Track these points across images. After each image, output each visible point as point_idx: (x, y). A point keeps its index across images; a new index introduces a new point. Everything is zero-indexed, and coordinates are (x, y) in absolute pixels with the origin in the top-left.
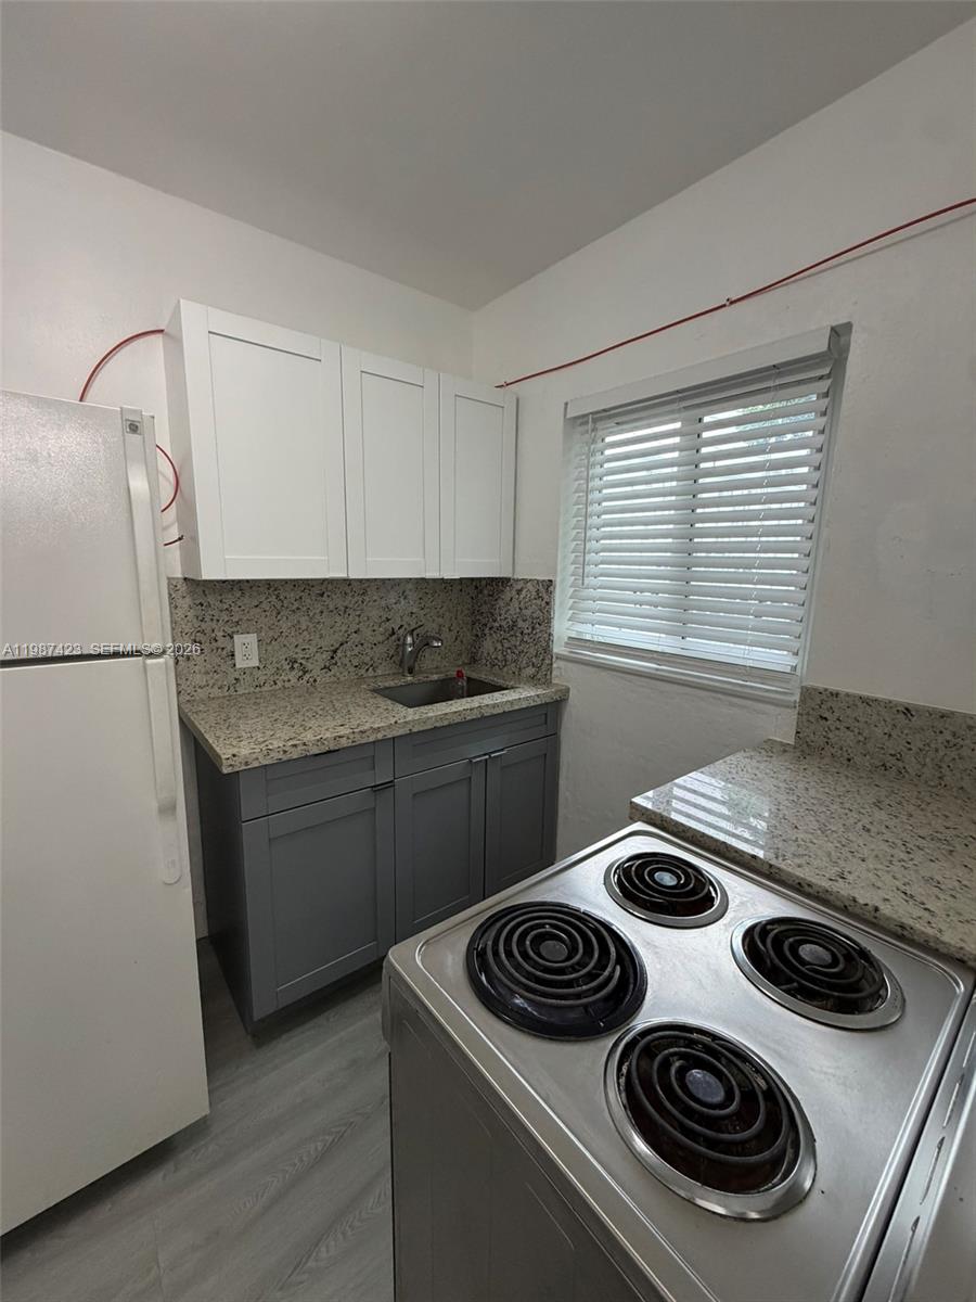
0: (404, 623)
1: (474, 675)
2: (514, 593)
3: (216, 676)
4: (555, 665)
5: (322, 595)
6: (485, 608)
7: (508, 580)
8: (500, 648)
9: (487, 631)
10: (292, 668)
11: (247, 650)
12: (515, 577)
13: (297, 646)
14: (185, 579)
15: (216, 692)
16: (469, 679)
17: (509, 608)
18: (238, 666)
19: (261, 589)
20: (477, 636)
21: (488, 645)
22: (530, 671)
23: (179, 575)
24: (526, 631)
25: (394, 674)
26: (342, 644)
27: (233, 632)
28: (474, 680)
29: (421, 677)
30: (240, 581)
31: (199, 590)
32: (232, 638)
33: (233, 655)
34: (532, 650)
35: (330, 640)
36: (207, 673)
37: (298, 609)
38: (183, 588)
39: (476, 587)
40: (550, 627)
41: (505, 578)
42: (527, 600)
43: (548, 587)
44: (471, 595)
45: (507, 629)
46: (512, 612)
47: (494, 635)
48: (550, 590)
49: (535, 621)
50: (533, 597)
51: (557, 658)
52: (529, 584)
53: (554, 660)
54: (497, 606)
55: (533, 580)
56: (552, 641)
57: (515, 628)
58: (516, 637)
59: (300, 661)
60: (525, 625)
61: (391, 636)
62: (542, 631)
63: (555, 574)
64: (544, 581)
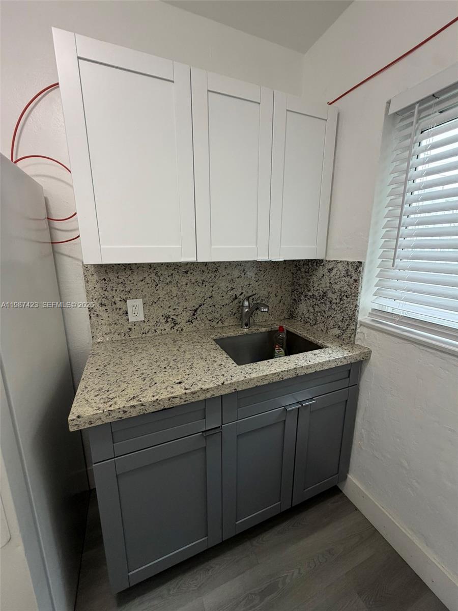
0: (243, 291)
1: (291, 330)
2: (326, 271)
3: (116, 327)
4: (358, 330)
5: (187, 272)
6: (302, 281)
7: (321, 261)
9: (302, 297)
10: (167, 321)
11: (136, 309)
12: (328, 259)
13: (169, 307)
15: (116, 337)
16: (287, 331)
17: (320, 282)
18: (130, 321)
20: (295, 300)
21: (303, 308)
24: (334, 301)
26: (200, 306)
27: (126, 298)
31: (103, 271)
32: (126, 302)
33: (127, 313)
34: (338, 316)
35: (193, 303)
37: (170, 282)
39: (296, 266)
40: (357, 300)
41: (319, 260)
42: (336, 277)
43: (358, 267)
44: (292, 271)
45: (319, 298)
46: (323, 285)
47: (308, 301)
48: (358, 270)
49: (343, 294)
50: (342, 275)
51: (361, 325)
52: (339, 265)
53: (358, 326)
54: (312, 280)
55: (344, 262)
56: (358, 311)
57: (325, 298)
58: (325, 304)
59: (172, 317)
60: (334, 296)
61: (234, 300)
62: (348, 302)
63: (365, 256)
64: (354, 262)
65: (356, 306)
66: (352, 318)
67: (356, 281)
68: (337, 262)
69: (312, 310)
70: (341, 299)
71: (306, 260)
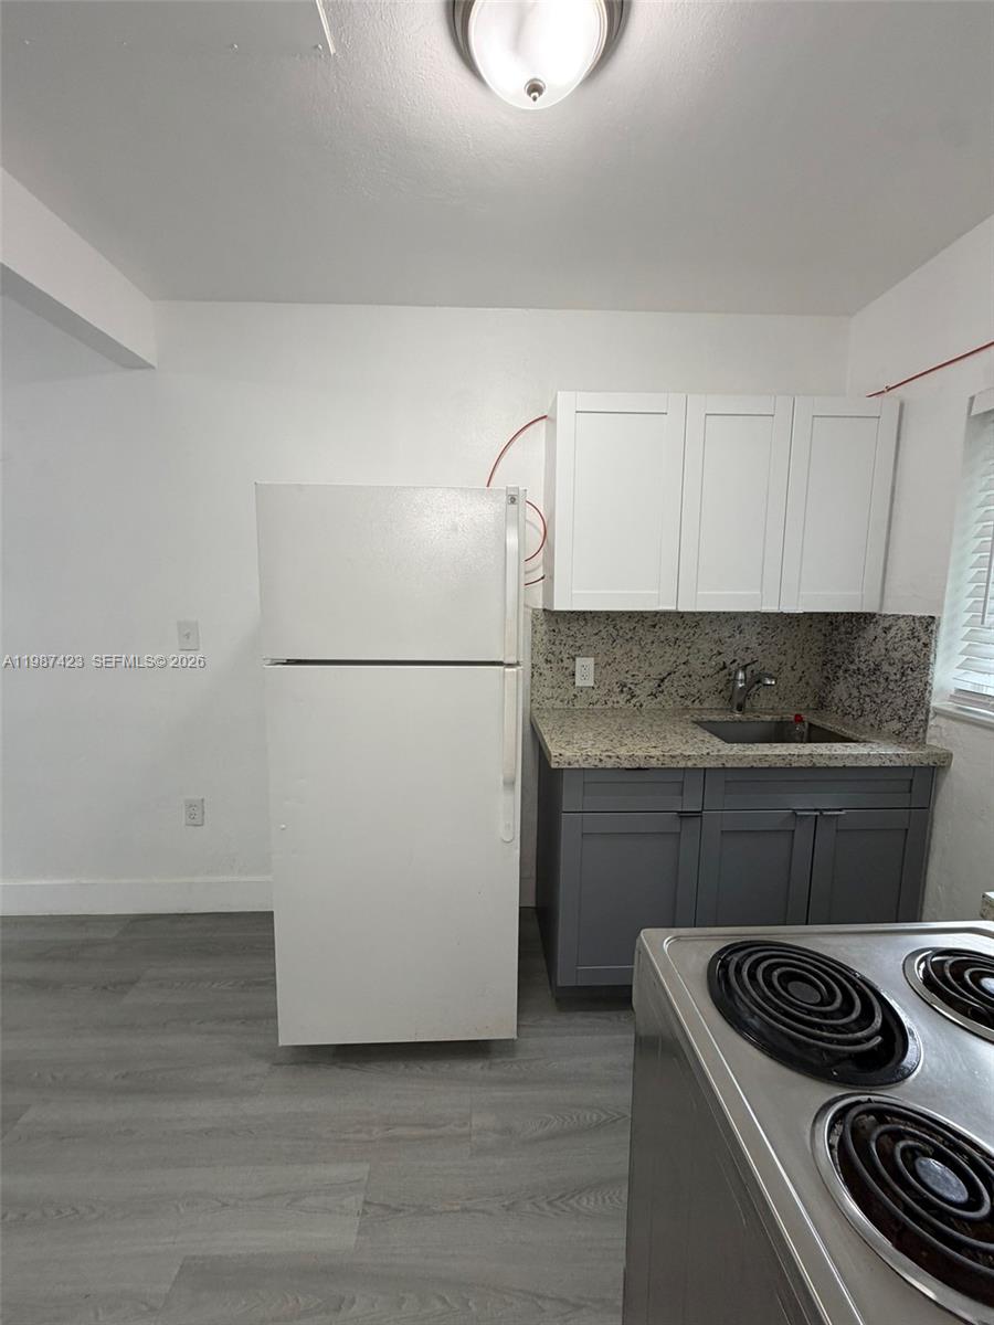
0: (737, 658)
1: (817, 722)
2: (879, 630)
3: (559, 691)
4: (931, 723)
5: (654, 626)
6: (839, 648)
7: (873, 615)
8: (857, 694)
9: (841, 673)
10: (622, 691)
11: (585, 671)
12: (884, 612)
13: (627, 672)
14: (544, 610)
15: (558, 704)
16: (810, 725)
17: (870, 649)
18: (577, 684)
19: (601, 620)
20: (827, 678)
21: (841, 690)
22: (896, 726)
23: (541, 607)
24: (892, 677)
25: (722, 709)
26: (669, 674)
27: (575, 655)
28: (815, 726)
29: (751, 716)
30: (584, 612)
31: (553, 619)
32: (574, 660)
33: (574, 675)
34: (899, 701)
35: (659, 669)
36: (553, 687)
37: (632, 638)
38: (542, 617)
39: (831, 623)
40: (928, 674)
41: (869, 614)
42: (897, 640)
43: (929, 624)
44: (824, 632)
45: (867, 674)
46: (875, 653)
47: (849, 679)
48: (930, 629)
49: (906, 666)
50: (905, 636)
51: (936, 714)
52: (901, 621)
53: (931, 716)
54: (856, 646)
55: (908, 616)
56: (930, 692)
57: (878, 673)
58: (878, 683)
59: (629, 686)
60: (892, 670)
61: (721, 670)
62: (915, 678)
63: (941, 606)
64: (924, 617)
65: (926, 683)
66: (921, 702)
67: (925, 645)
68: (897, 617)
69: (855, 693)
70: (903, 674)
71: (848, 613)
